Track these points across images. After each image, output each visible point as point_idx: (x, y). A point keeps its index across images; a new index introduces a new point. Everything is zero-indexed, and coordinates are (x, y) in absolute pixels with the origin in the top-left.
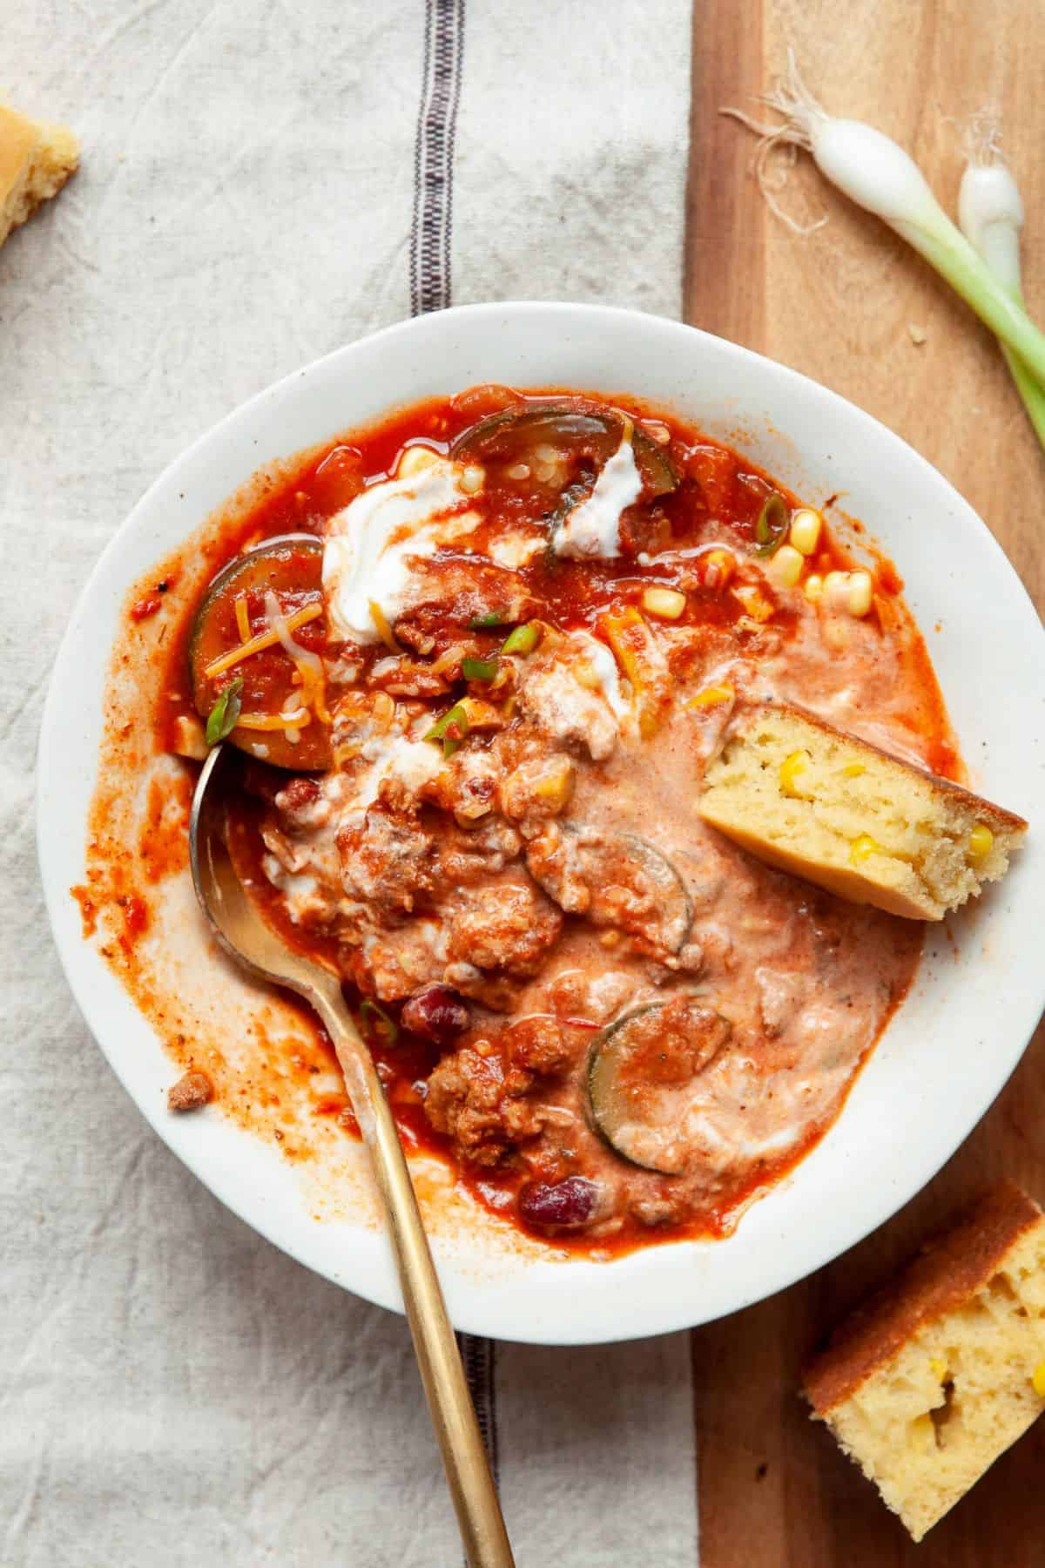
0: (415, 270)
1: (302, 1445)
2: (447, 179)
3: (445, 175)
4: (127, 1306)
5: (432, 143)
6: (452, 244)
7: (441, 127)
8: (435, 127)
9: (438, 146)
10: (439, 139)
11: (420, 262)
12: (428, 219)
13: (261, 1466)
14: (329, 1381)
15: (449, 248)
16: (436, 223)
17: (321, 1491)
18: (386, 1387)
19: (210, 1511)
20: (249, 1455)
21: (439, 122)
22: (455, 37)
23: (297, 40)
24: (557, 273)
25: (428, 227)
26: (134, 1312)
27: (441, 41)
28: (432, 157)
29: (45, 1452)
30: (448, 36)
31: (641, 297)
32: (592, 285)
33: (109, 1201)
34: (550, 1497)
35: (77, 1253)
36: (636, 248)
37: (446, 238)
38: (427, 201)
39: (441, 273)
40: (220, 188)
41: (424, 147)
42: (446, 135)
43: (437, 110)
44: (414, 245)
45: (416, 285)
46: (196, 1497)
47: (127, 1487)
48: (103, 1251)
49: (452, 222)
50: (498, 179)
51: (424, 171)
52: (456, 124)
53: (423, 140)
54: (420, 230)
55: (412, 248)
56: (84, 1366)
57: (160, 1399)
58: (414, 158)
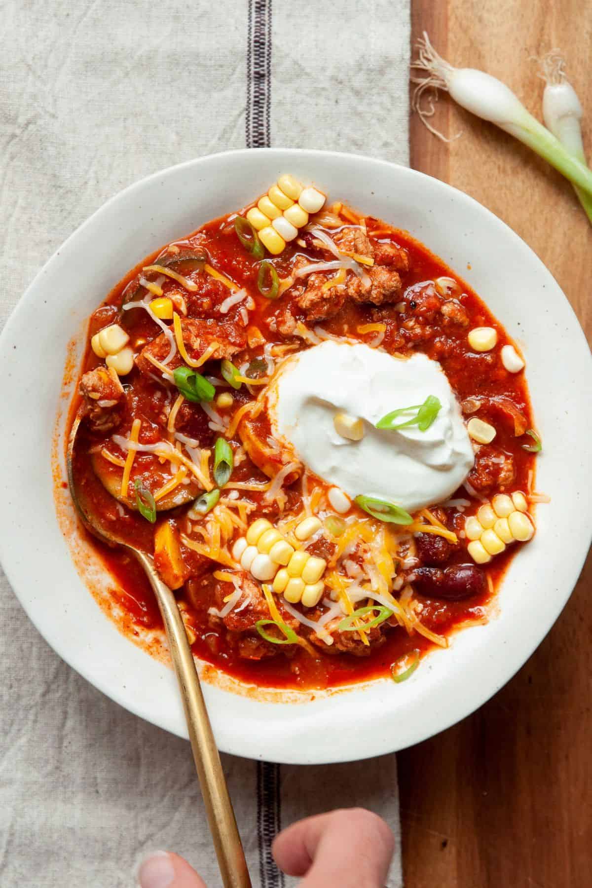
0: (249, 129)
1: (164, 826)
2: (267, 75)
3: (266, 72)
4: (61, 739)
5: (258, 53)
6: (271, 114)
7: (263, 44)
8: (260, 44)
9: (261, 55)
10: (261, 50)
11: (251, 125)
12: (257, 99)
13: (141, 838)
14: (180, 789)
15: (269, 116)
16: (261, 101)
19: (110, 864)
20: (133, 831)
21: (261, 41)
24: (334, 135)
25: (256, 104)
26: (65, 744)
28: (258, 61)
29: (12, 826)
31: (384, 151)
32: (355, 143)
33: (51, 677)
35: (31, 707)
36: (381, 120)
37: (267, 110)
38: (255, 88)
39: (265, 131)
40: (127, 74)
41: (252, 55)
42: (267, 48)
43: (259, 32)
44: (248, 114)
45: (249, 138)
46: (102, 855)
47: (61, 848)
48: (47, 706)
49: (270, 101)
50: (298, 76)
51: (253, 70)
52: (271, 42)
53: (252, 50)
54: (251, 106)
55: (247, 116)
56: (35, 775)
57: (80, 796)
58: (247, 61)
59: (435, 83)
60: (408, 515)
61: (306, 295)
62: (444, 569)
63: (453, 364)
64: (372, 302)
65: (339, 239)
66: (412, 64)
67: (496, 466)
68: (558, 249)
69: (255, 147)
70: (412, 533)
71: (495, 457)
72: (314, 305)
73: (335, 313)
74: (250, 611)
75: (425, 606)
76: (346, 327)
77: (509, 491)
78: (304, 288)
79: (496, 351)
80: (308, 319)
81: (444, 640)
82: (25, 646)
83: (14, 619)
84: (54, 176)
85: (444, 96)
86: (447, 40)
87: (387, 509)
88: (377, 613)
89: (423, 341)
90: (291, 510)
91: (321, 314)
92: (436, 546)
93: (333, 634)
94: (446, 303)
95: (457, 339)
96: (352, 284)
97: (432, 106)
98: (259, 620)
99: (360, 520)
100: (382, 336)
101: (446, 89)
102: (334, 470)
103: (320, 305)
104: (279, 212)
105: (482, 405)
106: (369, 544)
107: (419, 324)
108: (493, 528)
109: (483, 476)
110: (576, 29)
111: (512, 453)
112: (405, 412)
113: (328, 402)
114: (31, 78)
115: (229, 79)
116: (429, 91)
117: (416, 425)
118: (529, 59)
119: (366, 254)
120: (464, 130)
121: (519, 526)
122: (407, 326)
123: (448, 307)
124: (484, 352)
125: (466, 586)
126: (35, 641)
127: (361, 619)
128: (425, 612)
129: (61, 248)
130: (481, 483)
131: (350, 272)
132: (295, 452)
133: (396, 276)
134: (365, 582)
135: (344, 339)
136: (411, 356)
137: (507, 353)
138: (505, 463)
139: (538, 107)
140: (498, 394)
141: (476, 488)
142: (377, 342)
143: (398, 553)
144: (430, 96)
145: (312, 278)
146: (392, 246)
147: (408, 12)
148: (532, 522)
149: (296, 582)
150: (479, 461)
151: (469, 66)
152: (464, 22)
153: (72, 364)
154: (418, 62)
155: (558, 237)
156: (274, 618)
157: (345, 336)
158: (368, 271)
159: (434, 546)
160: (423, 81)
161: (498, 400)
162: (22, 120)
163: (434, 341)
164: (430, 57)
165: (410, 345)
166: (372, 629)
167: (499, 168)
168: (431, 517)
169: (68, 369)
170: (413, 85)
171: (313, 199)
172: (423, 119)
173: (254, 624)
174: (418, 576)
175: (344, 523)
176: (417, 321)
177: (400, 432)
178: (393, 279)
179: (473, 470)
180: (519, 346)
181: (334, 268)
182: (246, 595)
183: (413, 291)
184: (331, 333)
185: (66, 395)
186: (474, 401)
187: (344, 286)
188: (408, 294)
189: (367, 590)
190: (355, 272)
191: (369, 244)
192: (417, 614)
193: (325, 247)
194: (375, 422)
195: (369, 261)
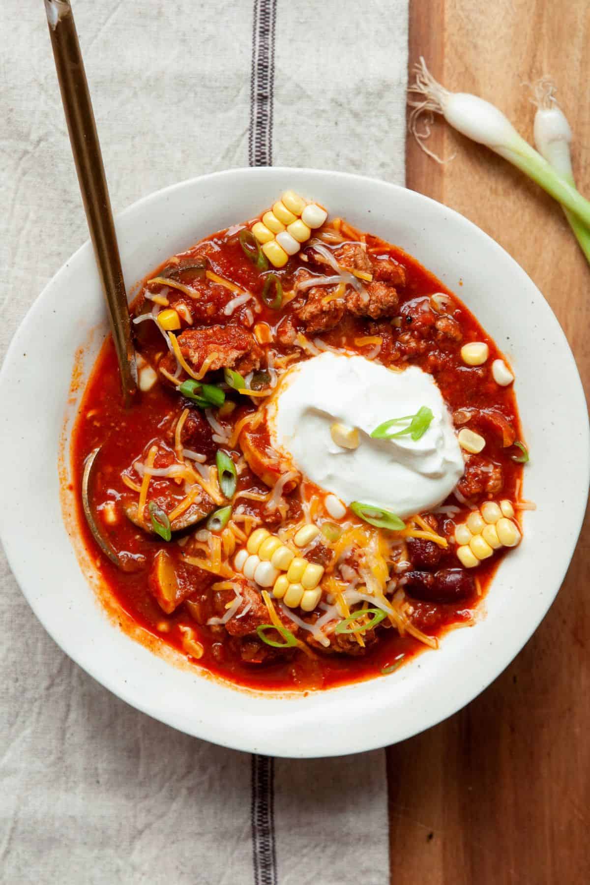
0: (252, 149)
1: (161, 816)
2: (270, 97)
3: (269, 94)
4: (64, 731)
5: (261, 75)
6: (273, 135)
7: (266, 67)
8: (263, 67)
9: (264, 78)
10: (265, 73)
11: (254, 144)
12: (260, 120)
13: (140, 826)
14: (178, 781)
15: (271, 137)
16: (264, 122)
17: (173, 843)
18: (211, 786)
19: (110, 851)
20: (132, 820)
21: (265, 64)
22: (271, 11)
23: (179, 11)
24: (333, 155)
25: (259, 124)
26: (68, 736)
27: (263, 13)
28: (261, 84)
29: (16, 814)
30: (267, 11)
31: (381, 171)
32: (353, 163)
33: (55, 671)
34: (305, 851)
35: (36, 700)
36: (379, 142)
37: (269, 131)
38: (258, 109)
39: (267, 151)
40: (135, 94)
41: (256, 78)
42: (270, 71)
43: (263, 56)
44: (251, 134)
45: (252, 157)
46: (101, 843)
47: (62, 835)
48: (51, 699)
49: (273, 122)
50: (299, 98)
51: (256, 92)
52: (274, 65)
53: (256, 73)
54: (254, 126)
55: (250, 136)
56: (38, 765)
57: (82, 786)
58: (250, 84)
59: (431, 107)
60: (400, 521)
61: (306, 307)
62: (435, 573)
63: (446, 378)
64: (370, 316)
65: (340, 255)
66: (409, 88)
67: (485, 475)
68: (547, 268)
69: (257, 166)
70: (405, 538)
71: (483, 466)
72: (313, 317)
73: (334, 325)
74: (251, 616)
75: (416, 608)
76: (344, 340)
77: (498, 498)
78: (305, 301)
79: (487, 366)
80: (307, 330)
81: (434, 641)
82: (30, 642)
83: (20, 616)
84: (65, 191)
85: (439, 119)
86: (443, 65)
87: (381, 515)
88: (371, 616)
89: (417, 354)
90: (292, 518)
91: (321, 326)
92: (427, 551)
93: (330, 636)
94: (441, 318)
95: (450, 353)
96: (351, 298)
97: (428, 129)
98: (260, 625)
99: (356, 526)
100: (378, 349)
101: (441, 113)
102: (330, 478)
103: (319, 317)
104: (283, 227)
105: (473, 417)
106: (363, 549)
107: (414, 338)
108: (481, 534)
109: (473, 484)
110: (567, 57)
111: (500, 463)
112: (398, 422)
113: (324, 412)
114: (43, 97)
115: (232, 101)
116: (424, 114)
117: (409, 435)
118: (521, 85)
119: (366, 270)
120: (458, 152)
121: (506, 532)
122: (403, 339)
123: (442, 322)
124: (476, 366)
125: (456, 589)
126: (40, 636)
127: (356, 621)
128: (416, 615)
129: (69, 261)
130: (470, 491)
131: (349, 287)
132: (293, 462)
133: (393, 292)
134: (360, 585)
135: (343, 351)
136: (405, 369)
137: (498, 367)
138: (493, 472)
139: (529, 131)
140: (489, 406)
141: (465, 496)
142: (373, 354)
143: (391, 557)
144: (425, 119)
145: (313, 291)
146: (391, 262)
147: (405, 38)
148: (519, 529)
149: (296, 587)
150: (469, 470)
151: (463, 90)
152: (460, 49)
153: (79, 371)
154: (414, 86)
155: (547, 256)
156: (274, 623)
157: (343, 348)
158: (367, 286)
159: (425, 550)
160: (420, 105)
161: (488, 412)
162: (34, 137)
163: (428, 355)
164: (426, 81)
165: (405, 358)
166: (367, 631)
167: (491, 189)
168: (423, 522)
169: (76, 376)
170: (409, 109)
171: (315, 215)
172: (419, 141)
173: (255, 629)
174: (410, 580)
175: (340, 529)
176: (412, 336)
177: (394, 441)
178: (391, 294)
179: (463, 478)
180: (508, 360)
181: (335, 282)
182: (247, 601)
183: (409, 307)
184: (330, 344)
185: (72, 401)
186: (465, 413)
187: (343, 300)
188: (405, 309)
189: (362, 593)
190: (355, 287)
191: (368, 260)
192: (408, 616)
193: (326, 262)
194: (370, 432)
195: (368, 277)
